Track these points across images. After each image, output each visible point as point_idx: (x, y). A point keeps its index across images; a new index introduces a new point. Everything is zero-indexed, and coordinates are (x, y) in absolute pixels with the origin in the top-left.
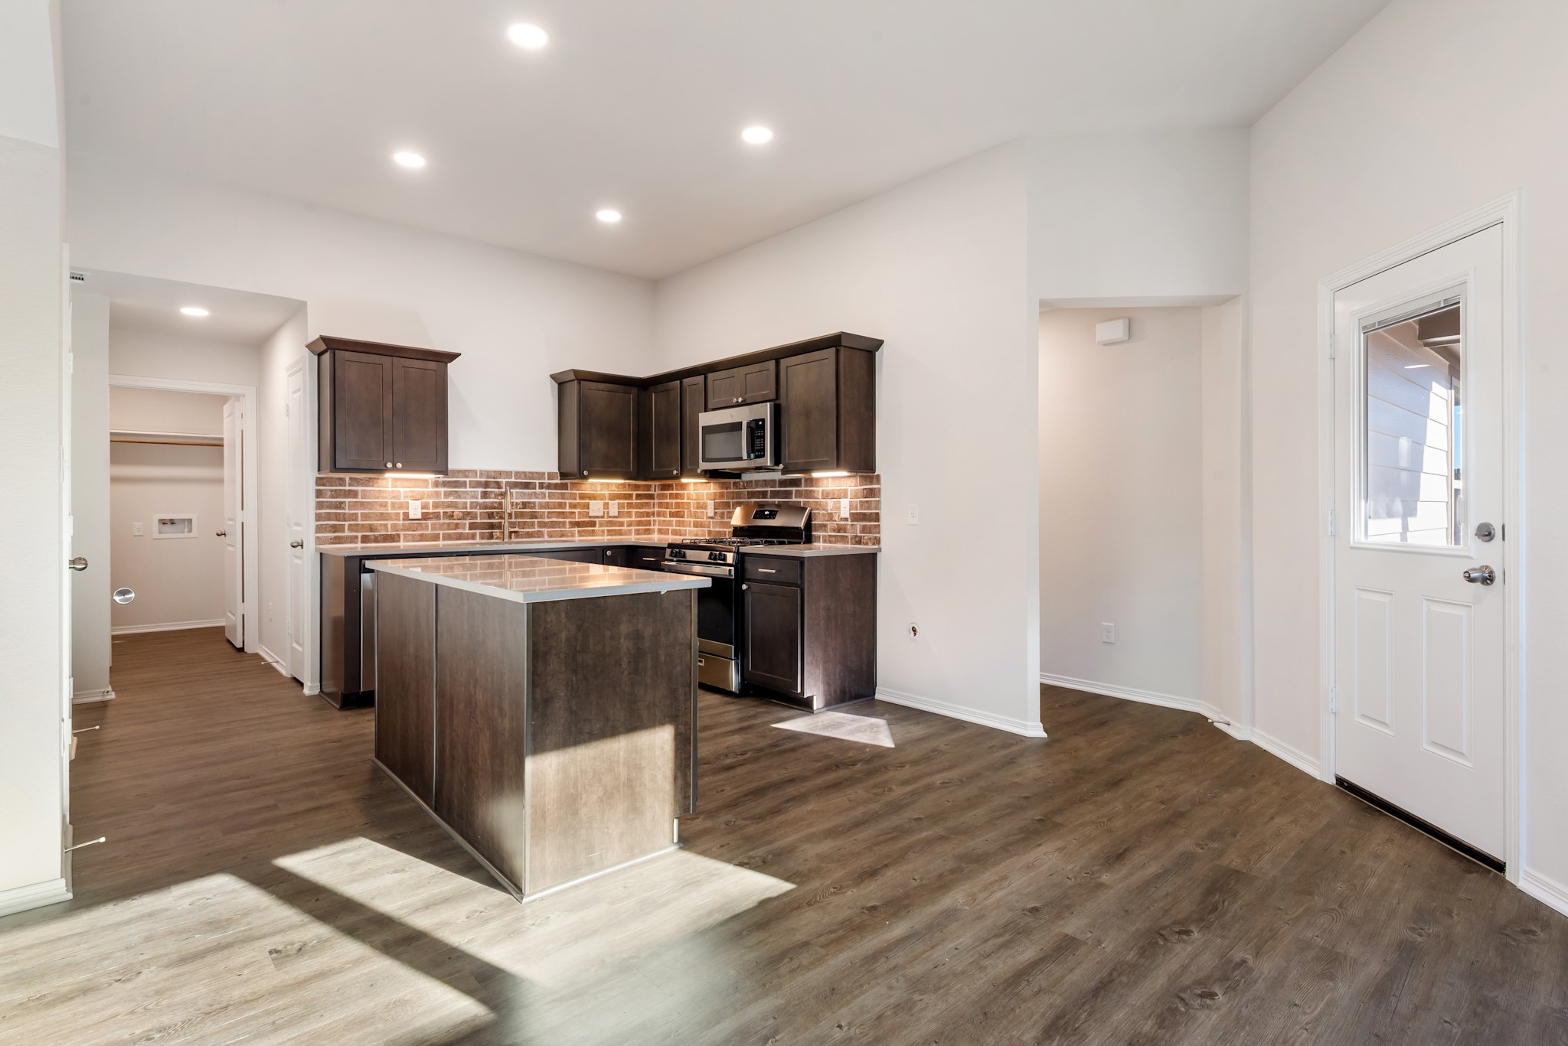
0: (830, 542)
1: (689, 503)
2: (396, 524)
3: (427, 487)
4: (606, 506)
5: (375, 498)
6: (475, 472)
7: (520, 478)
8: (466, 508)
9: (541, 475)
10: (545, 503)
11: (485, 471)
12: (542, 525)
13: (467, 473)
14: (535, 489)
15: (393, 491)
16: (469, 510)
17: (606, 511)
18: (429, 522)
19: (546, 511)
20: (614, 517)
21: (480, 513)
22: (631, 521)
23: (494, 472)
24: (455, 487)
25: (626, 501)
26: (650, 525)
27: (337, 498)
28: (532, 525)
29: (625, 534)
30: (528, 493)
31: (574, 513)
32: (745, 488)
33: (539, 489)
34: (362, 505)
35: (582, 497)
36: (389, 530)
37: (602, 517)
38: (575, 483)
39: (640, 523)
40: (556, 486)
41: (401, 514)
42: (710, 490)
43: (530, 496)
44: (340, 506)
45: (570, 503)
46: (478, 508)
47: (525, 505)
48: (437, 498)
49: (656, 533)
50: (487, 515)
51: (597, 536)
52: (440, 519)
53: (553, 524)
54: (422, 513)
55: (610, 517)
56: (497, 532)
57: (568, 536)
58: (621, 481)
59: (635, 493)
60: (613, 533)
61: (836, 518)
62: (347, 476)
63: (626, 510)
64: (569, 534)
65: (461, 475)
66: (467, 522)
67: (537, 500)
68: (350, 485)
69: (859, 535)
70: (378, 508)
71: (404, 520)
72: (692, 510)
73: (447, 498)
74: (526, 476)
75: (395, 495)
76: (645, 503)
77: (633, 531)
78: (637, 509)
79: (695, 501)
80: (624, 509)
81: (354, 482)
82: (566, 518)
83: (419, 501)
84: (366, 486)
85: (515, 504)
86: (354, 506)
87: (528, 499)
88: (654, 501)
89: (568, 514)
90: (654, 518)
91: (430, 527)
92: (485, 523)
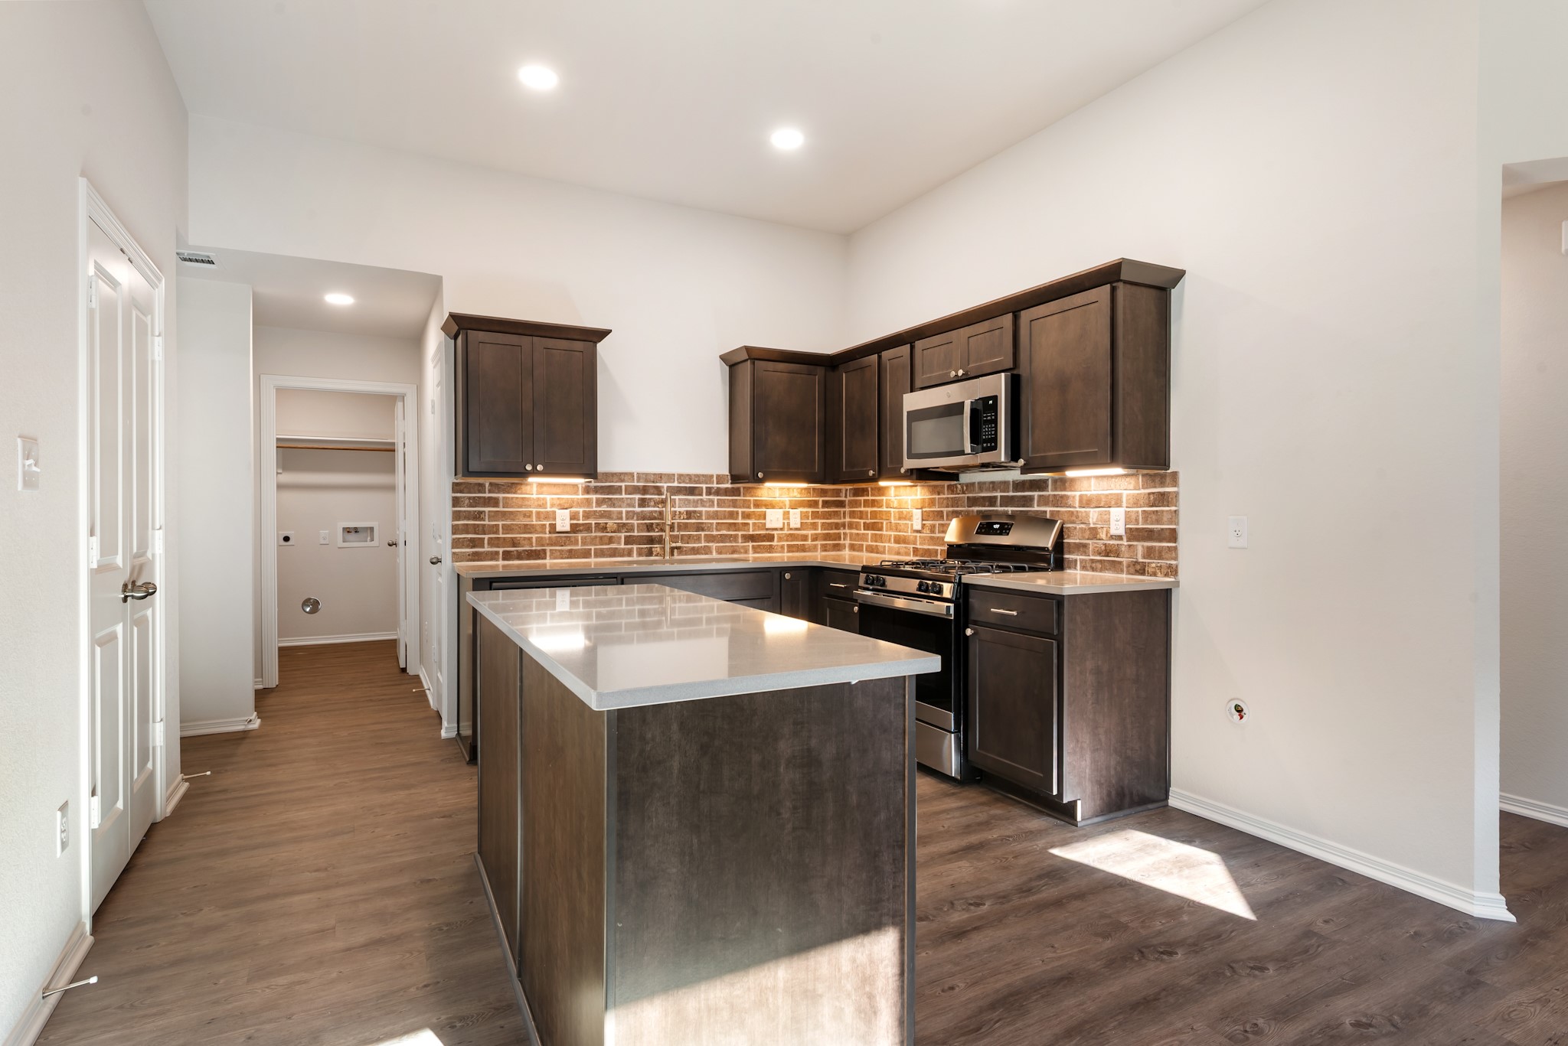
0: (1093, 569)
1: (889, 512)
2: (541, 538)
3: (576, 493)
4: (786, 515)
5: (519, 507)
6: (632, 474)
7: (684, 482)
8: (621, 518)
9: (708, 478)
10: (714, 512)
11: (643, 474)
12: (710, 539)
13: (622, 477)
14: (701, 495)
15: (538, 498)
16: (624, 521)
17: (786, 522)
18: (580, 536)
19: (715, 521)
20: (796, 529)
21: (638, 524)
22: (816, 534)
23: (654, 474)
24: (608, 494)
25: (810, 510)
26: (840, 538)
27: (475, 507)
28: (698, 539)
29: (810, 551)
30: (694, 500)
31: (748, 524)
32: (964, 493)
33: (707, 495)
34: (504, 515)
35: (757, 505)
36: (534, 545)
37: (781, 529)
38: (750, 488)
39: (827, 537)
40: (726, 492)
41: (547, 526)
42: (916, 495)
43: (696, 503)
44: (478, 516)
45: (743, 513)
46: (635, 518)
47: (689, 515)
48: (588, 507)
49: (847, 549)
50: (645, 527)
51: (776, 552)
52: (591, 532)
53: (723, 539)
54: (571, 525)
55: (791, 529)
56: (657, 548)
57: (740, 553)
58: (805, 485)
59: (821, 499)
60: (794, 549)
61: (1103, 535)
62: (487, 482)
63: (810, 521)
64: (742, 551)
65: (615, 479)
66: (623, 535)
67: (704, 509)
68: (490, 492)
69: (1141, 560)
70: (521, 519)
71: (550, 533)
72: (893, 521)
73: (600, 506)
74: (690, 479)
75: (540, 503)
76: (834, 511)
77: (819, 547)
78: (824, 519)
79: (897, 510)
80: (808, 519)
81: (495, 488)
82: (738, 530)
83: (568, 510)
84: (508, 493)
85: (678, 513)
86: (494, 516)
87: (693, 507)
88: (844, 509)
89: (741, 526)
90: (844, 531)
91: (580, 541)
92: (643, 536)
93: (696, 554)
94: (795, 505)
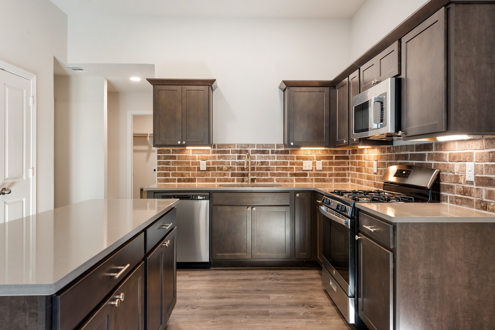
0: (457, 203)
1: (365, 162)
2: (194, 173)
3: (209, 153)
4: (314, 164)
5: (184, 160)
6: (234, 145)
7: (259, 148)
8: (229, 165)
9: (272, 146)
10: (275, 162)
11: (240, 144)
12: (273, 175)
13: (230, 146)
14: (268, 154)
15: (192, 156)
16: (231, 166)
17: (314, 167)
18: (210, 172)
19: (275, 166)
20: (320, 171)
21: (237, 167)
22: (331, 173)
23: (245, 145)
24: (223, 154)
25: (328, 161)
26: (345, 176)
27: (167, 159)
28: (267, 175)
29: (328, 182)
30: (265, 156)
31: (293, 168)
32: (394, 152)
33: (271, 154)
34: (178, 163)
35: (298, 158)
36: (191, 176)
37: (311, 171)
38: (294, 150)
39: (338, 175)
40: (282, 152)
41: (196, 168)
42: (375, 153)
43: (266, 158)
44: (168, 163)
45: (290, 162)
46: (236, 165)
47: (262, 163)
48: (214, 159)
49: (350, 181)
50: (241, 169)
51: (308, 182)
52: (216, 171)
53: (280, 175)
54: (207, 167)
55: (317, 171)
56: (246, 178)
57: (289, 182)
58: (324, 148)
59: (334, 155)
60: (319, 181)
61: (462, 181)
62: (171, 149)
63: (328, 166)
64: (290, 181)
65: (227, 147)
66: (230, 172)
67: (270, 161)
68: (172, 153)
69: (485, 200)
70: (185, 165)
71: (197, 171)
72: (366, 168)
73: (220, 159)
74: (263, 146)
75: (193, 158)
76: (342, 162)
77: (333, 180)
78: (336, 165)
79: (368, 161)
80: (327, 166)
81: (174, 151)
82: (288, 171)
83: (205, 161)
84: (180, 153)
85: (257, 162)
86: (174, 163)
87: (264, 159)
88: (348, 161)
89: (289, 169)
90: (348, 172)
91: (211, 175)
92: (240, 173)
93: (266, 182)
94: (319, 159)
